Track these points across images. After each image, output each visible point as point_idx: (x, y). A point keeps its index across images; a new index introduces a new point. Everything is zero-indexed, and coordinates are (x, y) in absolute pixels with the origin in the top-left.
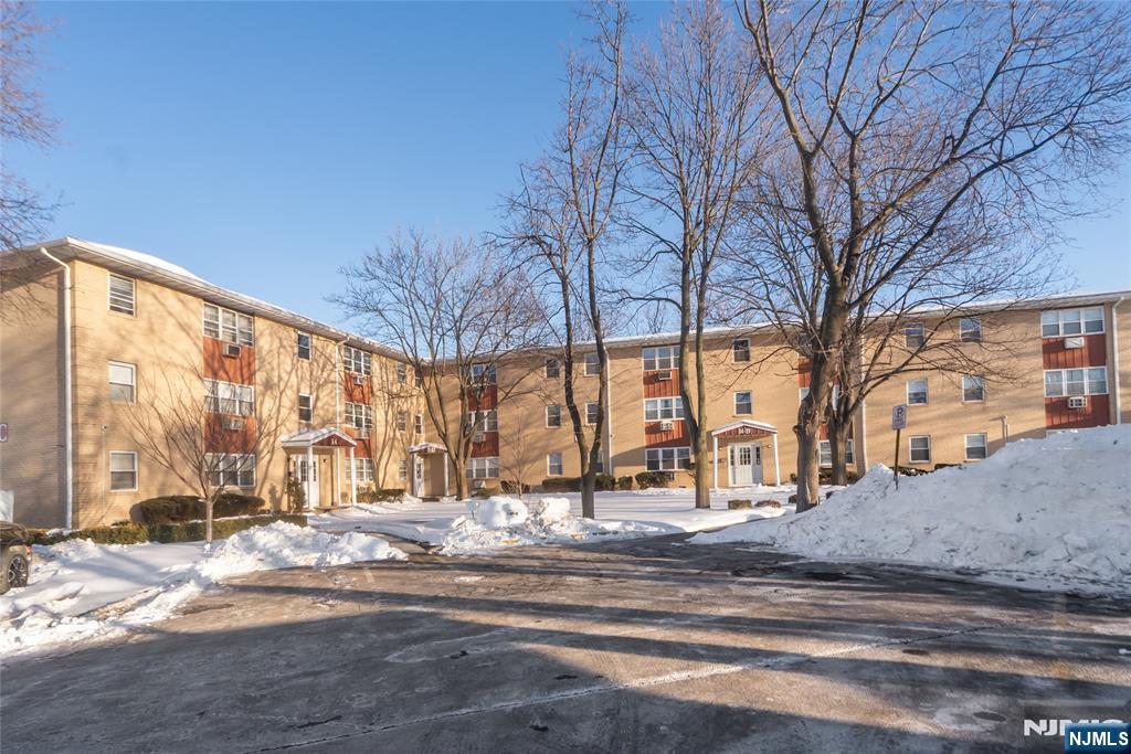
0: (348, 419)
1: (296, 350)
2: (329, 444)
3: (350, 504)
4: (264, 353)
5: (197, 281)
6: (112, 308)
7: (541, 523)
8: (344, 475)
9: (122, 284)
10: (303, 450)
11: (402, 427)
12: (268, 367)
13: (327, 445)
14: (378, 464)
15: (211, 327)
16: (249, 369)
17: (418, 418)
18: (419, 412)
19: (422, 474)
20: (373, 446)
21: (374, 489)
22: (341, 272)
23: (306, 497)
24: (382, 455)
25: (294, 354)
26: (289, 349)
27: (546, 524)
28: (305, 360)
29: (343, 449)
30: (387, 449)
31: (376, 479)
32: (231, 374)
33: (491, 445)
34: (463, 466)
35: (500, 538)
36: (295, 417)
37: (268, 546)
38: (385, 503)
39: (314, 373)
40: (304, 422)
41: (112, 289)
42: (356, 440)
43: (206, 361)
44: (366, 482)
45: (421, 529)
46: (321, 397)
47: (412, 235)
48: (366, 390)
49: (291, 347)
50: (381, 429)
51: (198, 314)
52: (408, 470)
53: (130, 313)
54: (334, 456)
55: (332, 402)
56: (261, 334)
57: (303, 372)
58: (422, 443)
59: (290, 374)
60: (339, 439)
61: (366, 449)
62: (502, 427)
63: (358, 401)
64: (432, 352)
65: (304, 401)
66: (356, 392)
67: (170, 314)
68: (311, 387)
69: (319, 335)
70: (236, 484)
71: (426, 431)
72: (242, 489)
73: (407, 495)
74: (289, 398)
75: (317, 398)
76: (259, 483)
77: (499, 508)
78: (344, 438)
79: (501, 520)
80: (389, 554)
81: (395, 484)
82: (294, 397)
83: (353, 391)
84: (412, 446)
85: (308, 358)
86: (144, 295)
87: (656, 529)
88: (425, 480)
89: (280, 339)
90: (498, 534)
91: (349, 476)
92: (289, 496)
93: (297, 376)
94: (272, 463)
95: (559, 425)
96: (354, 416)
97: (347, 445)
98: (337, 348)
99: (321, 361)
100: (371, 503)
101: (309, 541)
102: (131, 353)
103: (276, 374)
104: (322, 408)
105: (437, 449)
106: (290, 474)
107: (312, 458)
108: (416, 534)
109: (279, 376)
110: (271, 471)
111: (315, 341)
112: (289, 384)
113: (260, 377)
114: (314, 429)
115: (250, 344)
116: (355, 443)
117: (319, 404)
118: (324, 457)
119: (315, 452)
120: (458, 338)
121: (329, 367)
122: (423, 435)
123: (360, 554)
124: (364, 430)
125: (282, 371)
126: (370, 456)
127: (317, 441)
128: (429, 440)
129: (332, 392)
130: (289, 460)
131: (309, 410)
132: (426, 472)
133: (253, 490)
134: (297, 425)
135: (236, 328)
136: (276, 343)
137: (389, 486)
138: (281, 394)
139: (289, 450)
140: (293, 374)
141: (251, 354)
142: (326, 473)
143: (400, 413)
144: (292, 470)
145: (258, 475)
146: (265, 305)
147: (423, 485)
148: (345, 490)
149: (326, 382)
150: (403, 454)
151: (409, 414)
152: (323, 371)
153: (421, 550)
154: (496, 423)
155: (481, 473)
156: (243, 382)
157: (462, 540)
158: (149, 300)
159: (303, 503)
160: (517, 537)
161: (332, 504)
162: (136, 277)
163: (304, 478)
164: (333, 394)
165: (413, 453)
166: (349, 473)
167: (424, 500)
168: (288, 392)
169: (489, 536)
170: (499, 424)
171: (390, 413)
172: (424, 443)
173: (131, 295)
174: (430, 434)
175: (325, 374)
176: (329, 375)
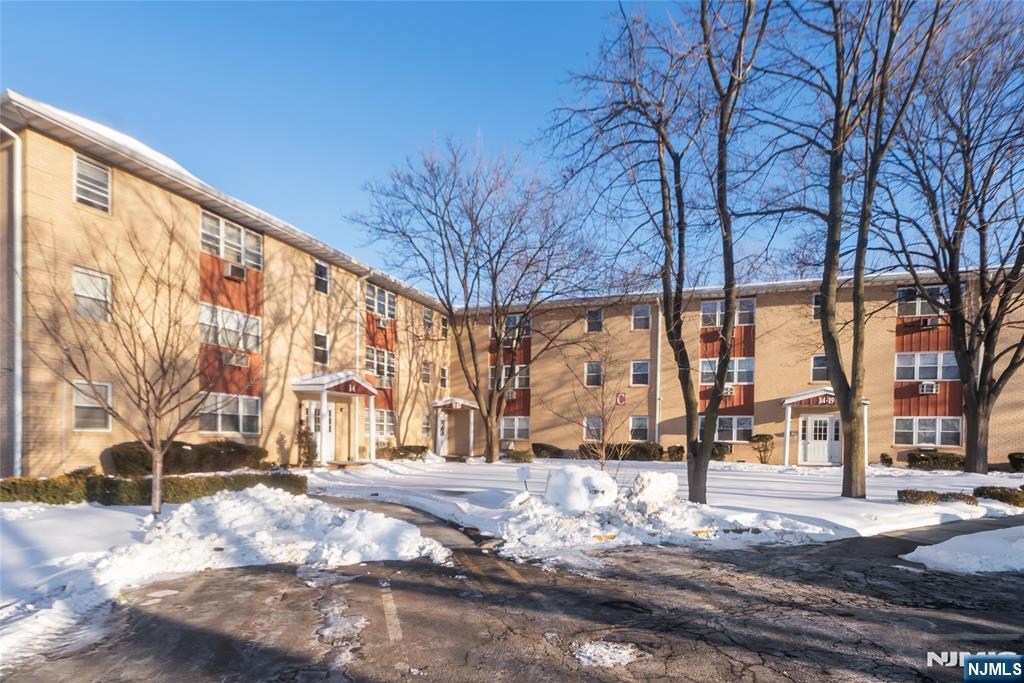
0: (369, 366)
1: (313, 281)
2: (346, 390)
3: (367, 460)
4: (275, 280)
5: (192, 181)
6: (80, 200)
7: (641, 509)
8: (363, 428)
9: (92, 170)
10: (316, 396)
11: (426, 379)
12: (279, 296)
13: (345, 391)
14: (400, 417)
15: (210, 242)
16: (256, 298)
17: (443, 371)
18: (445, 364)
19: (446, 432)
20: (395, 397)
21: (394, 444)
22: (366, 188)
23: (318, 450)
24: (404, 407)
25: (310, 285)
26: (304, 278)
27: (650, 510)
28: (323, 294)
29: (363, 397)
30: (410, 401)
31: (396, 433)
32: (234, 301)
33: (522, 404)
34: (495, 424)
35: (588, 531)
36: (309, 357)
37: (236, 524)
38: (406, 461)
39: (333, 310)
40: (319, 364)
41: (80, 176)
42: (378, 389)
43: (202, 280)
44: (386, 437)
45: (464, 505)
46: (339, 337)
47: (449, 145)
48: (389, 336)
49: (307, 276)
50: (403, 379)
51: (195, 225)
52: (431, 426)
53: (105, 210)
54: (352, 406)
55: (351, 344)
56: (272, 258)
57: (319, 307)
58: (447, 399)
59: (304, 308)
60: (358, 385)
61: (388, 400)
62: (535, 385)
63: (381, 347)
64: (466, 292)
65: (319, 340)
66: (377, 335)
67: (158, 218)
68: (328, 325)
69: (339, 266)
70: (237, 429)
71: (451, 386)
72: (244, 437)
73: (430, 452)
74: (303, 335)
75: (335, 339)
76: (266, 430)
77: (577, 481)
78: (363, 384)
79: (580, 501)
80: (422, 548)
81: (417, 440)
82: (309, 335)
83: (375, 334)
84: (437, 400)
85: (326, 292)
86: (121, 189)
87: (818, 530)
88: (449, 438)
89: (294, 266)
90: (584, 523)
91: (368, 429)
92: (300, 447)
93: (313, 312)
94: (281, 409)
95: (599, 384)
96: (375, 362)
97: (365, 392)
98: (358, 283)
99: (341, 297)
100: (391, 459)
101: (299, 519)
102: (105, 261)
103: (288, 306)
104: (341, 350)
105: (463, 405)
106: (301, 422)
107: (326, 406)
108: (457, 514)
109: (292, 309)
110: (279, 418)
111: (333, 273)
112: (303, 319)
113: (269, 307)
114: (330, 372)
115: (258, 267)
116: (375, 392)
117: (337, 345)
118: (340, 405)
119: (330, 399)
120: (494, 278)
121: (349, 304)
122: (448, 390)
123: (375, 547)
124: (386, 378)
125: (295, 303)
126: (391, 408)
127: (332, 385)
128: (454, 395)
129: (350, 333)
130: (300, 406)
131: (325, 352)
132: (449, 430)
133: (257, 438)
134: (311, 368)
135: (241, 246)
136: (289, 271)
137: (411, 442)
138: (294, 329)
139: (301, 395)
140: (308, 309)
141: (259, 280)
142: (343, 424)
143: (425, 363)
144: (304, 418)
145: (263, 422)
146: (277, 222)
147: (446, 443)
148: (363, 445)
149: (346, 320)
150: (426, 409)
151: (434, 366)
152: (342, 308)
153: (469, 543)
154: (528, 380)
155: (509, 433)
156: (249, 312)
157: (532, 531)
158: (130, 196)
159: (315, 456)
160: (614, 531)
161: (349, 459)
162: (112, 164)
163: (318, 429)
164: (353, 336)
165: (437, 408)
166: (367, 425)
167: (449, 459)
168: (302, 328)
169: (570, 526)
170: (532, 381)
171: (414, 363)
172: (448, 398)
173: (106, 186)
174: (456, 388)
175: (345, 313)
176: (349, 313)
